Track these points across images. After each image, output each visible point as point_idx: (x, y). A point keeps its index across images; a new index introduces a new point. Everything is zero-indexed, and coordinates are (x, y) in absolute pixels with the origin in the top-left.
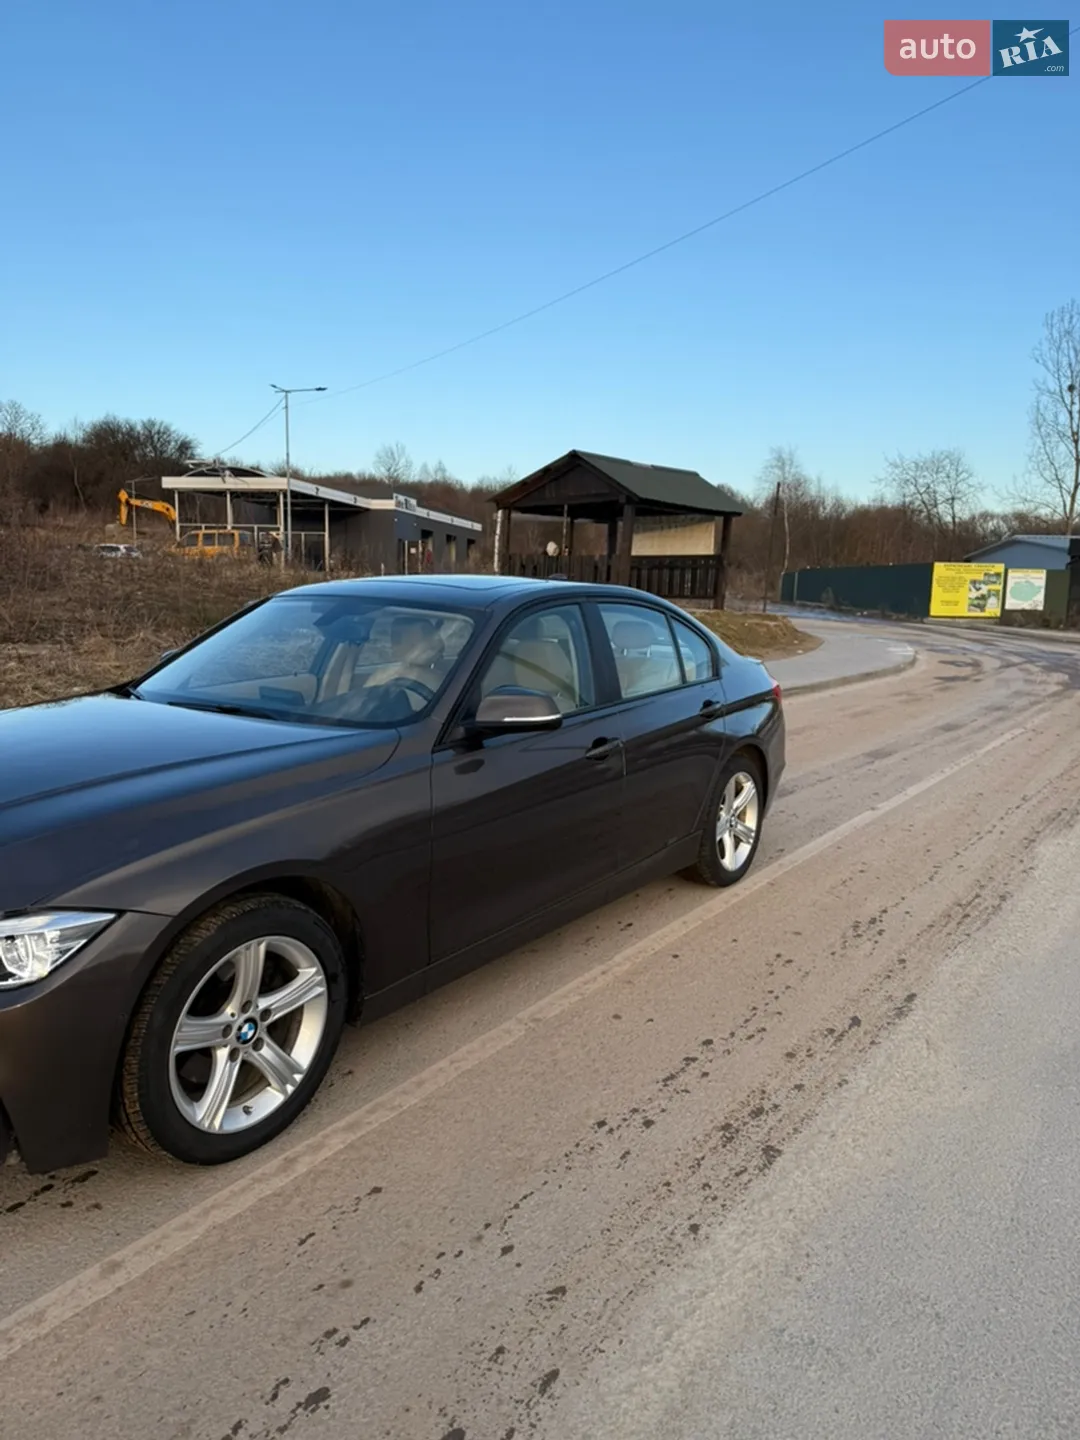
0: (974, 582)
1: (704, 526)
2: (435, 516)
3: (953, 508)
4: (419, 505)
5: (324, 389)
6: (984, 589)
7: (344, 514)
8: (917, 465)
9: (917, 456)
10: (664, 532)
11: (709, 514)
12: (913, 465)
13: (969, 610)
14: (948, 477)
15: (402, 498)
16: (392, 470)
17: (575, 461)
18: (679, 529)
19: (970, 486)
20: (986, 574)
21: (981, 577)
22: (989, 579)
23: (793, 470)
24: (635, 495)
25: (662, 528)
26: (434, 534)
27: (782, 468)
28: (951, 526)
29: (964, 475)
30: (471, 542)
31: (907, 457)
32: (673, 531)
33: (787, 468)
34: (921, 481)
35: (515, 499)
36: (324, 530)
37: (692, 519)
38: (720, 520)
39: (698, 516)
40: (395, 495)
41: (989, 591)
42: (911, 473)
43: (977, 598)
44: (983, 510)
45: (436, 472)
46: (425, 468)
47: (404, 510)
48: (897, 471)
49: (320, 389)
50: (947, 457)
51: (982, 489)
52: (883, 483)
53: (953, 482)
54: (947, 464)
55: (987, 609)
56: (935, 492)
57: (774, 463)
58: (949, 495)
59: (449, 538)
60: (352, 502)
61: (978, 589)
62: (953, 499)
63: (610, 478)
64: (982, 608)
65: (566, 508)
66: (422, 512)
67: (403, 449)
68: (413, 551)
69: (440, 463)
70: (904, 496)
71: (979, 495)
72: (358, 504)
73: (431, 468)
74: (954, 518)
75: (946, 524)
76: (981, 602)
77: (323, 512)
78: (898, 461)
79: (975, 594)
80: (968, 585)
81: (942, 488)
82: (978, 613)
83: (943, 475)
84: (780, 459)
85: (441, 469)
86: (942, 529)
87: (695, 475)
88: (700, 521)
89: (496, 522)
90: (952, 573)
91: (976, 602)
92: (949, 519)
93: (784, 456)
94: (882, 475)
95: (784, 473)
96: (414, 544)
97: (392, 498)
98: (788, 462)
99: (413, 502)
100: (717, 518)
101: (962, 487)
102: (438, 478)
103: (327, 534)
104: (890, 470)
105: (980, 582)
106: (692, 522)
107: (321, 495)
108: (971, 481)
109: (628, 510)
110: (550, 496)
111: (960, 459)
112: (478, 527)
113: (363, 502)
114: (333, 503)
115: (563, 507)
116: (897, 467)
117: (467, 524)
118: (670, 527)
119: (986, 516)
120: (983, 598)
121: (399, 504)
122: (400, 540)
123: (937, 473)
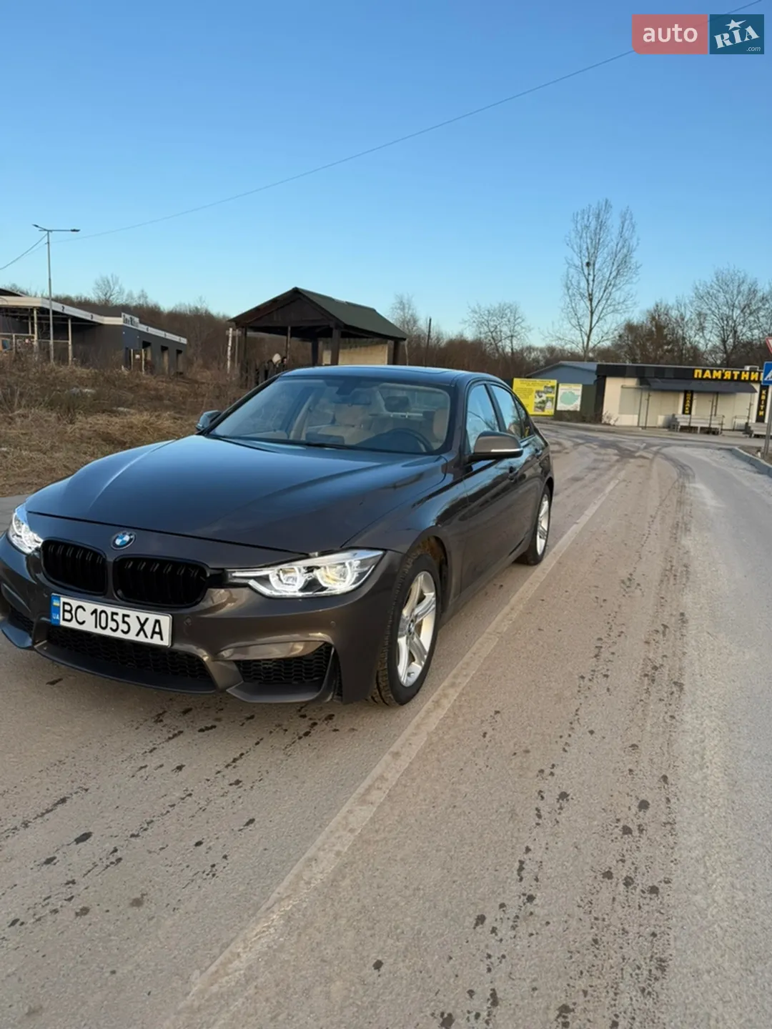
0: (538, 392)
1: (380, 347)
2: (152, 331)
3: (512, 343)
4: (141, 322)
5: (78, 231)
6: (544, 397)
7: (82, 327)
8: (489, 313)
9: (489, 306)
10: (352, 350)
11: (383, 338)
12: (486, 312)
13: (535, 411)
14: (509, 321)
15: (128, 316)
16: (108, 295)
17: (296, 295)
18: (363, 348)
19: (522, 328)
20: (545, 387)
21: (542, 389)
22: (548, 389)
23: (410, 312)
24: (341, 321)
25: (351, 348)
26: (153, 344)
27: (403, 309)
28: (510, 354)
29: (519, 320)
30: (179, 352)
31: (483, 306)
32: (358, 350)
33: (406, 311)
34: (492, 323)
35: (249, 321)
36: (68, 339)
37: (372, 342)
38: (391, 343)
39: (376, 340)
40: (123, 314)
41: (547, 398)
42: (486, 318)
43: (540, 403)
44: (528, 344)
45: (139, 298)
46: (130, 295)
47: (130, 326)
48: (476, 316)
49: (74, 230)
50: (509, 308)
51: (530, 330)
52: (467, 324)
53: (512, 325)
54: (507, 312)
55: (546, 410)
56: (501, 331)
57: (398, 305)
58: (509, 334)
59: (164, 349)
60: (89, 318)
61: (541, 397)
62: (512, 336)
63: (323, 309)
64: (543, 409)
65: (289, 329)
66: (143, 328)
67: (117, 279)
68: (137, 356)
69: (143, 291)
70: (480, 333)
71: (528, 334)
72: (94, 320)
73: (136, 294)
74: (512, 349)
75: (507, 353)
76: (542, 405)
77: (67, 325)
78: (478, 310)
79: (538, 400)
80: (534, 394)
81: (505, 329)
82: (540, 413)
83: (505, 319)
84: (401, 303)
85: (143, 296)
86: (504, 356)
87: (374, 311)
88: (377, 343)
89: (228, 337)
90: (525, 386)
91: (539, 405)
92: (508, 350)
93: (405, 301)
94: (467, 318)
95: (404, 313)
96: (136, 352)
97: (120, 316)
98: (407, 306)
99: (137, 320)
100: (389, 342)
101: (518, 328)
102: (141, 303)
103: (70, 342)
104: (471, 315)
105: (542, 392)
106: (372, 344)
107: (66, 312)
108: (523, 324)
109: (336, 333)
110: (277, 320)
111: (516, 309)
112: (184, 341)
113: (98, 319)
114: (75, 319)
115: (287, 328)
116: (476, 312)
117: (176, 338)
118: (356, 347)
119: (530, 349)
120: (544, 402)
121: (126, 321)
122: (127, 349)
123: (502, 318)
